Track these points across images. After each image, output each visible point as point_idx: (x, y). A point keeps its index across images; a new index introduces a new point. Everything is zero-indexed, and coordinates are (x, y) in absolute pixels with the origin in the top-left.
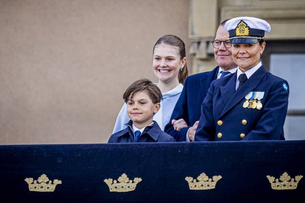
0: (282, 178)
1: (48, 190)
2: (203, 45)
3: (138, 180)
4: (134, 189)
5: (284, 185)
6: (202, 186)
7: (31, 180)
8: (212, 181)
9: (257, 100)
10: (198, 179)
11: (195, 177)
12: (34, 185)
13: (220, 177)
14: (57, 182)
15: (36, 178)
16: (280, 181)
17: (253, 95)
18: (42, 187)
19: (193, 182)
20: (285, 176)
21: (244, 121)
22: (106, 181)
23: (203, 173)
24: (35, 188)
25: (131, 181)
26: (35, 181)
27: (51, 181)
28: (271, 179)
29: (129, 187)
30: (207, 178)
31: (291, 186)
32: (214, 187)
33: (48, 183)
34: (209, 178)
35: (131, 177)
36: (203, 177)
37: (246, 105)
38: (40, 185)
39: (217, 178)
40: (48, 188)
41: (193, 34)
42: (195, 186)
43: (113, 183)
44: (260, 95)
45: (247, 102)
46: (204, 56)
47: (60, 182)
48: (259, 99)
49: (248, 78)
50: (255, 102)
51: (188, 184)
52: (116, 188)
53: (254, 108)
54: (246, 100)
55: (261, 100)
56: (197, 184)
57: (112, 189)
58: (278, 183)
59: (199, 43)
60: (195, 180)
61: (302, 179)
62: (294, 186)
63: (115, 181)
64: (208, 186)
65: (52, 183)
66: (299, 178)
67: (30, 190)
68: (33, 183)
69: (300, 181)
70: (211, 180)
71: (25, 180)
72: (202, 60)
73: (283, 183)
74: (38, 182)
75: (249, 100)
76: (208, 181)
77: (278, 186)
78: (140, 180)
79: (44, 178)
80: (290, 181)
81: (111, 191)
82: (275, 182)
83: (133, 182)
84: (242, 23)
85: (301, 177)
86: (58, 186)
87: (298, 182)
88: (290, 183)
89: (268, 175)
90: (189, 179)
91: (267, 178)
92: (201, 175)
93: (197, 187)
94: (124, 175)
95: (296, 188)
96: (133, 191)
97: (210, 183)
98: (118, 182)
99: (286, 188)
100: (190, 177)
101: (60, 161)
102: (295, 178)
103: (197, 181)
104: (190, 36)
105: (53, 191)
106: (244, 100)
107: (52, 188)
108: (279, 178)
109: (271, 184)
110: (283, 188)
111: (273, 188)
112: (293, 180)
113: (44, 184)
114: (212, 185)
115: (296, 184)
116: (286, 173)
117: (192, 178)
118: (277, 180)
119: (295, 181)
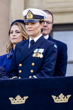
0: (60, 96)
5: (61, 100)
6: (18, 102)
8: (23, 99)
9: (40, 53)
10: (16, 98)
11: (14, 97)
13: (27, 97)
16: (59, 98)
17: (38, 50)
19: (13, 100)
20: (61, 96)
21: (33, 64)
23: (18, 95)
28: (54, 97)
31: (65, 100)
32: (24, 103)
34: (22, 98)
36: (18, 97)
37: (34, 55)
39: (26, 98)
42: (14, 102)
44: (42, 50)
45: (35, 54)
48: (41, 53)
49: (35, 42)
50: (39, 54)
51: (11, 101)
53: (38, 57)
54: (34, 53)
55: (42, 53)
56: (15, 101)
58: (58, 99)
60: (14, 99)
61: (70, 97)
64: (21, 102)
66: (69, 96)
69: (69, 98)
70: (22, 99)
73: (60, 99)
75: (36, 53)
76: (21, 99)
77: (58, 101)
80: (64, 98)
82: (56, 99)
84: (30, 12)
85: (70, 96)
87: (68, 98)
88: (64, 99)
89: (52, 95)
90: (11, 99)
91: (52, 97)
92: (17, 96)
93: (15, 102)
95: (67, 101)
97: (22, 100)
99: (62, 102)
100: (12, 98)
102: (67, 97)
103: (15, 100)
106: (33, 53)
108: (58, 97)
109: (54, 100)
110: (60, 102)
111: (55, 102)
112: (66, 97)
114: (23, 102)
115: (67, 99)
116: (62, 94)
117: (13, 98)
118: (57, 98)
119: (67, 98)
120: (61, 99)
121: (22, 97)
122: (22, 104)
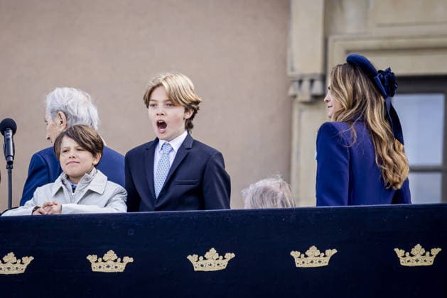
0: (414, 251)
1: (117, 270)
2: (306, 84)
3: (230, 256)
4: (224, 267)
5: (417, 261)
6: (312, 262)
7: (95, 257)
8: (325, 256)
10: (306, 253)
11: (303, 251)
12: (98, 264)
13: (335, 251)
14: (128, 260)
15: (101, 255)
16: (411, 255)
18: (108, 267)
19: (300, 257)
20: (418, 250)
22: (189, 257)
23: (314, 247)
24: (100, 267)
25: (221, 257)
26: (100, 259)
27: (119, 259)
28: (400, 252)
29: (218, 265)
30: (318, 252)
31: (425, 261)
32: (327, 264)
33: (116, 261)
34: (321, 252)
35: (222, 253)
36: (313, 251)
38: (106, 264)
39: (331, 252)
40: (116, 267)
41: (293, 70)
42: (303, 263)
43: (198, 260)
46: (307, 98)
47: (131, 260)
51: (294, 259)
52: (202, 266)
56: (305, 260)
57: (197, 267)
58: (408, 258)
59: (301, 82)
60: (303, 255)
61: (440, 252)
62: (429, 261)
63: (201, 258)
64: (320, 262)
65: (122, 262)
66: (436, 251)
67: (93, 270)
68: (97, 262)
69: (437, 255)
70: (323, 254)
71: (88, 258)
72: (306, 103)
73: (415, 258)
74: (103, 261)
76: (319, 256)
77: (408, 261)
78: (233, 255)
79: (111, 255)
80: (424, 255)
81: (195, 269)
82: (405, 256)
83: (224, 258)
85: (439, 250)
86: (129, 264)
87: (434, 256)
88: (424, 258)
89: (396, 248)
90: (295, 254)
91: (395, 252)
92: (311, 248)
93: (305, 263)
94: (213, 251)
95: (432, 264)
96: (223, 270)
97: (322, 258)
98: (205, 259)
99: (419, 264)
100: (296, 252)
101: (132, 234)
102: (430, 252)
103: (306, 256)
104: (290, 73)
105: (122, 271)
107: (121, 267)
109: (399, 259)
110: (415, 264)
111: (402, 264)
112: (428, 253)
113: (111, 263)
114: (325, 262)
115: (432, 259)
116: (419, 245)
117: (299, 253)
118: (408, 254)
119: (431, 255)
120: (417, 257)
121: (323, 251)
122: (320, 267)
